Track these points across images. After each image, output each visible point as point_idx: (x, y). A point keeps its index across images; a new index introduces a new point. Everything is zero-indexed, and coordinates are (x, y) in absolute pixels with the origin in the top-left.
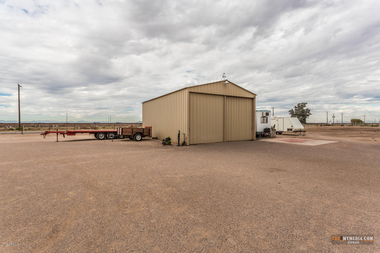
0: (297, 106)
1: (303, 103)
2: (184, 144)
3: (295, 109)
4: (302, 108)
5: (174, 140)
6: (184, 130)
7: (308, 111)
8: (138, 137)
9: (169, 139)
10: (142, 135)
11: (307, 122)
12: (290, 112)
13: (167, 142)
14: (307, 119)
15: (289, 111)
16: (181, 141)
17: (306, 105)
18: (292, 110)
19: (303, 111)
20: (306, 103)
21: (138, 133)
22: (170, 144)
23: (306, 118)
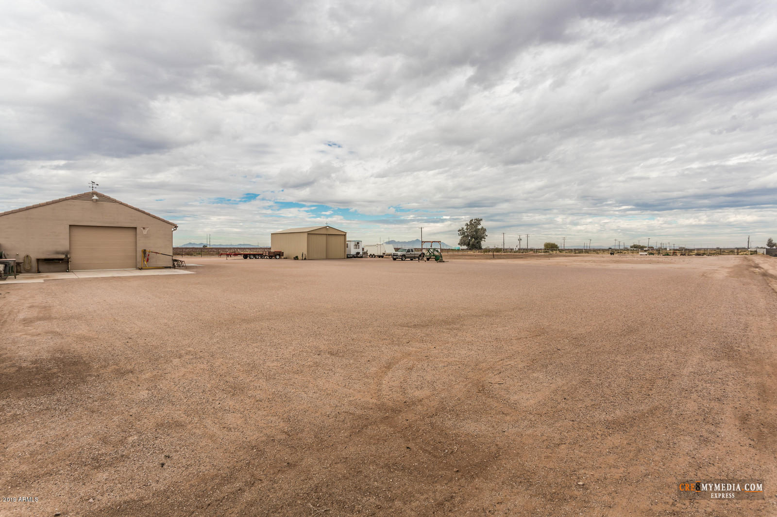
0: (469, 224)
1: (477, 220)
2: (305, 259)
3: (466, 227)
4: (476, 226)
5: (300, 257)
6: (305, 252)
7: (484, 230)
8: (278, 257)
9: (297, 257)
10: (279, 255)
11: (483, 247)
12: (459, 233)
13: (296, 258)
14: (482, 243)
15: (459, 231)
16: (304, 258)
17: (482, 223)
18: (463, 228)
19: (477, 231)
20: (481, 220)
21: (277, 255)
22: (298, 259)
23: (482, 240)
